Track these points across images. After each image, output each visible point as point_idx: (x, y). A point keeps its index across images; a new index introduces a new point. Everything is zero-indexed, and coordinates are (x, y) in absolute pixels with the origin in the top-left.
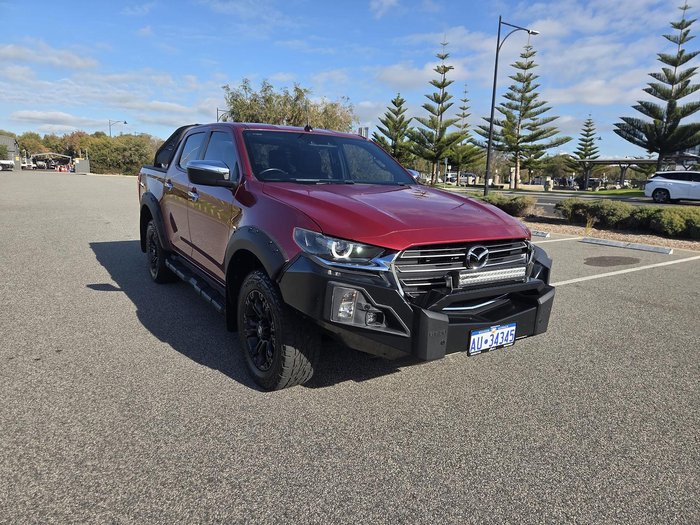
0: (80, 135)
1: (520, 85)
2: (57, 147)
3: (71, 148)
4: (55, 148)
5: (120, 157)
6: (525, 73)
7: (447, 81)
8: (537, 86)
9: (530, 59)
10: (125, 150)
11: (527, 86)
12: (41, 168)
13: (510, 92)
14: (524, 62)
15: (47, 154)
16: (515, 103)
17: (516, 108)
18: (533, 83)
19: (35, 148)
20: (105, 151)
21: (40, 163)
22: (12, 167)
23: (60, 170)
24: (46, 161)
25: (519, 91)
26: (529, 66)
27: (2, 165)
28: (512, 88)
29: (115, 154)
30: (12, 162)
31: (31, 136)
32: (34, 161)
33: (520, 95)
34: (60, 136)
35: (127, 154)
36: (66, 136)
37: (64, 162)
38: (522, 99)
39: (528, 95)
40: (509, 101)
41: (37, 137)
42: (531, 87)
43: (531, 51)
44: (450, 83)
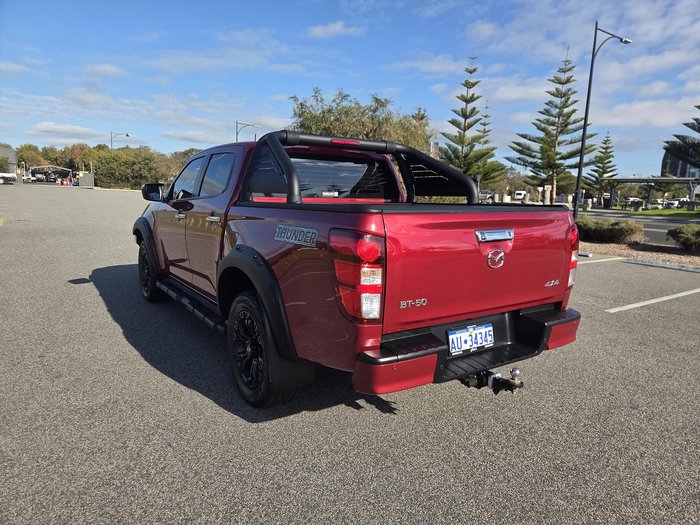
0: (82, 148)
1: (558, 101)
2: (56, 160)
3: (71, 161)
4: (55, 161)
5: (129, 171)
6: (563, 88)
7: (475, 96)
8: (576, 102)
9: (568, 75)
10: (134, 164)
11: (566, 101)
12: (39, 181)
13: (547, 107)
14: (563, 77)
15: (47, 166)
16: (552, 119)
17: (553, 124)
18: (573, 98)
19: (33, 161)
20: (114, 165)
21: (39, 176)
22: (14, 180)
23: (62, 184)
24: (45, 173)
25: (556, 107)
26: (568, 81)
27: (3, 178)
28: (550, 103)
29: (123, 168)
30: (15, 175)
31: (31, 148)
32: (33, 174)
33: (558, 110)
34: (60, 148)
35: (136, 167)
36: (66, 148)
37: (64, 175)
38: (560, 115)
39: (566, 110)
40: (546, 117)
41: (35, 149)
42: (569, 102)
43: (571, 65)
44: (478, 98)
